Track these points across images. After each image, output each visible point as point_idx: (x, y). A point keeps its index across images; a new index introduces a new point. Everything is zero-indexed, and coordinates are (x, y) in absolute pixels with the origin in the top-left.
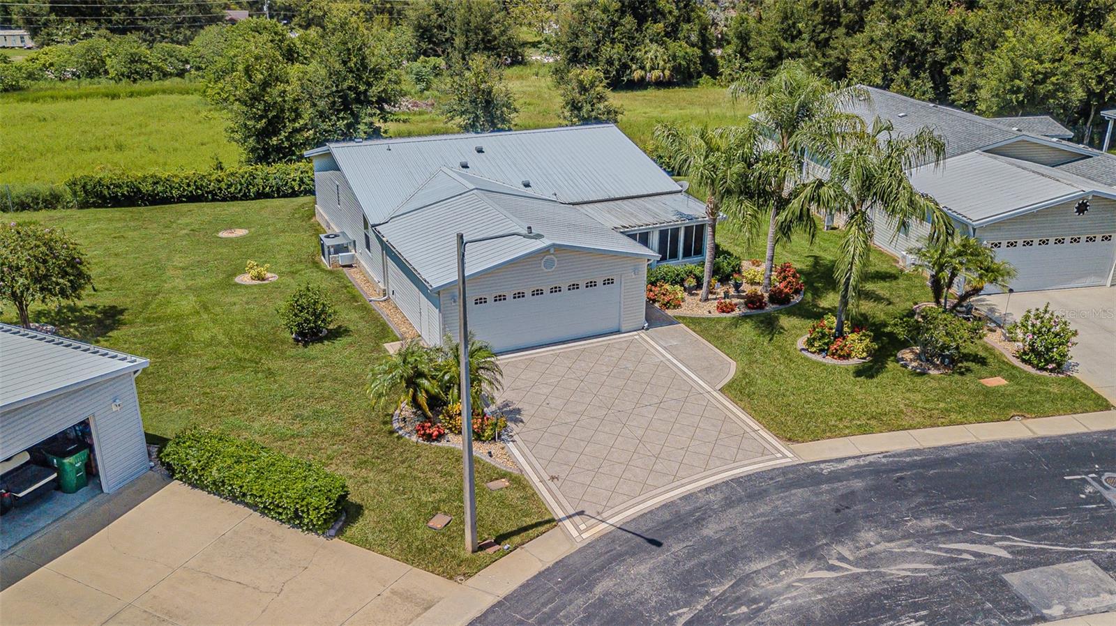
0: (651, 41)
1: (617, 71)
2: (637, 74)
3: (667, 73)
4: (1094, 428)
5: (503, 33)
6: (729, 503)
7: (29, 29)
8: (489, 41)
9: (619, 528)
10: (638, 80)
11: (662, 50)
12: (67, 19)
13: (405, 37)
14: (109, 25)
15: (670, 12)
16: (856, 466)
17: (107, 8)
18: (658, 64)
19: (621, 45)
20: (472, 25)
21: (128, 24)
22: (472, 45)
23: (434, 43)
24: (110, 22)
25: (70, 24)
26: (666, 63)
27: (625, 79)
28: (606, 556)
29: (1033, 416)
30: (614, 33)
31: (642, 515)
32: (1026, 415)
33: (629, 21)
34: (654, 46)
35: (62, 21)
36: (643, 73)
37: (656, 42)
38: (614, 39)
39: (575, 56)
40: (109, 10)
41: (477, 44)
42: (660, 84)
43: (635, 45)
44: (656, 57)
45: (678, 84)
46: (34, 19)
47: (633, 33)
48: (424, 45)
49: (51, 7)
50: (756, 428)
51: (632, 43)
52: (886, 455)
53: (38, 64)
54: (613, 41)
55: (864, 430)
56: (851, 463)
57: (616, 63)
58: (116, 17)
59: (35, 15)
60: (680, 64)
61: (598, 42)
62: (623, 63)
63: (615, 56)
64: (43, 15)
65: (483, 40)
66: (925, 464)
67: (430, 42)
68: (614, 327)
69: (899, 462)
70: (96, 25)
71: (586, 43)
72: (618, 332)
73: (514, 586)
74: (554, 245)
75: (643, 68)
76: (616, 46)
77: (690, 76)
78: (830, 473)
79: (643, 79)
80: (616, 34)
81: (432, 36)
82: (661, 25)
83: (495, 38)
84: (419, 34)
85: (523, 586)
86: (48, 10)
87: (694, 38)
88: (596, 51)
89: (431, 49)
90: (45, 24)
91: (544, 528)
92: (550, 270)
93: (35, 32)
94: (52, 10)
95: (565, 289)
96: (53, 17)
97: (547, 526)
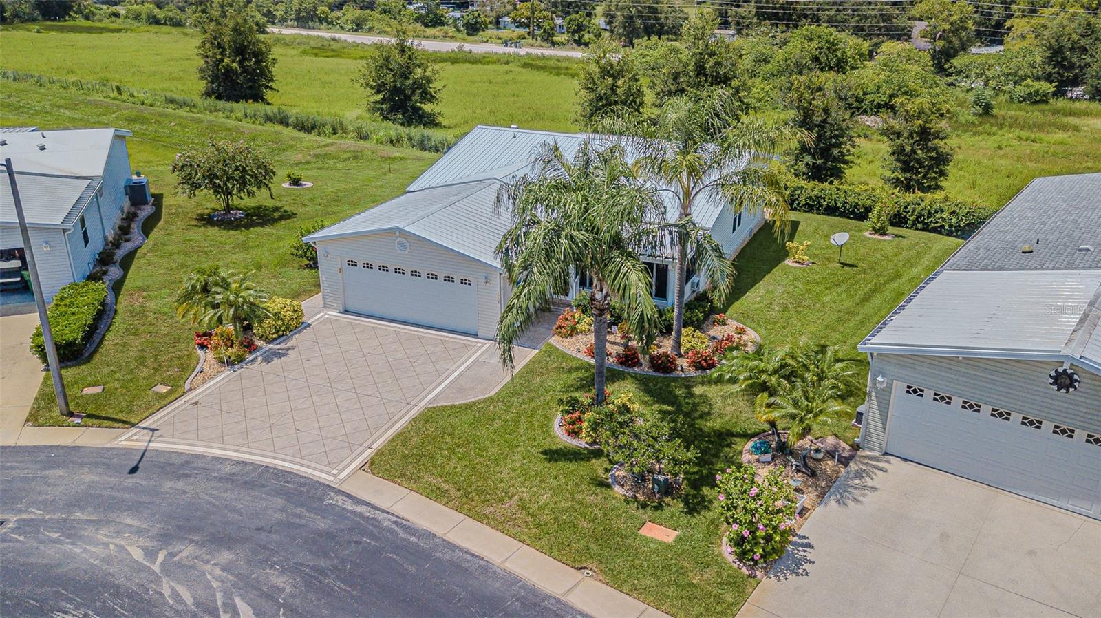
7: (736, 29)
9: (145, 451)
12: (763, 23)
16: (358, 514)
17: (797, 14)
25: (765, 26)
29: (607, 580)
31: (171, 452)
32: (600, 576)
35: (760, 24)
46: (742, 21)
49: (756, 12)
50: (376, 445)
52: (400, 521)
56: (361, 509)
59: (743, 18)
64: (749, 18)
68: (472, 328)
69: (394, 532)
70: (784, 28)
72: (476, 336)
78: (330, 505)
86: (754, 13)
90: (748, 26)
91: (117, 425)
92: (403, 252)
93: (739, 32)
94: (757, 14)
95: (424, 276)
96: (755, 20)
97: (121, 425)
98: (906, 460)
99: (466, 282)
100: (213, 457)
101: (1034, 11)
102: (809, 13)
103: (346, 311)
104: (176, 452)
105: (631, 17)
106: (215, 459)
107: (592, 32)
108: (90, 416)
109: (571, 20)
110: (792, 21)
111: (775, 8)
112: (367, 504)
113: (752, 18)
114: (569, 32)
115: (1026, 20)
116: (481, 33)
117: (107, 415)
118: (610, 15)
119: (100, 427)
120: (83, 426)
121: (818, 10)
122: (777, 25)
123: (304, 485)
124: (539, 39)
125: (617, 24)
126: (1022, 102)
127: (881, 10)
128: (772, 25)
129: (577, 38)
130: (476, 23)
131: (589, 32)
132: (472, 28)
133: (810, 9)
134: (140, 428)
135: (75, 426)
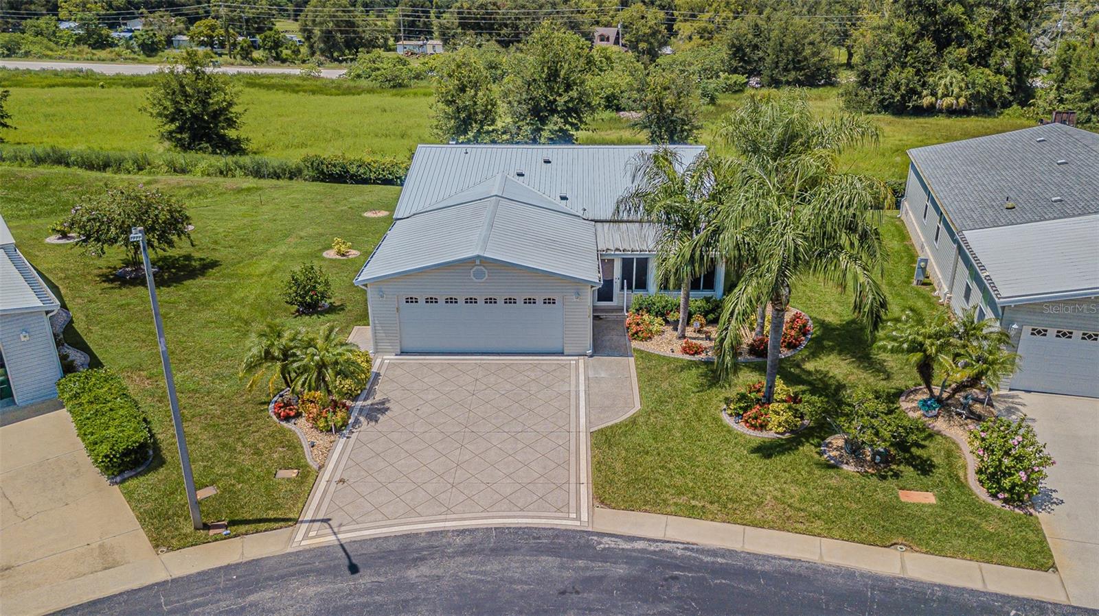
0: (951, 67)
1: (903, 96)
2: (927, 101)
3: (962, 101)
4: (992, 588)
5: (815, 54)
6: (466, 551)
7: (442, 40)
8: (799, 62)
9: (342, 545)
10: (927, 106)
11: (959, 76)
12: (468, 32)
13: (719, 55)
14: (498, 38)
15: (980, 37)
16: (643, 551)
17: (498, 24)
18: (953, 91)
19: (911, 69)
20: (785, 46)
21: (512, 37)
22: (781, 65)
23: (745, 62)
24: (499, 35)
25: (470, 36)
26: (962, 90)
27: (910, 104)
28: (298, 568)
29: (924, 550)
30: (906, 57)
31: (375, 539)
32: (914, 548)
33: (927, 45)
34: (953, 72)
35: (465, 34)
36: (934, 99)
37: (956, 68)
38: (906, 63)
39: (866, 79)
40: (500, 25)
41: (787, 65)
42: (951, 112)
43: (929, 70)
44: (951, 84)
45: (976, 114)
46: (447, 31)
47: (928, 58)
48: (735, 63)
49: (459, 23)
50: (583, 479)
51: (926, 67)
52: (688, 546)
53: (426, 68)
54: (904, 65)
55: (693, 512)
56: (639, 545)
57: (903, 88)
58: (504, 31)
59: (448, 28)
60: (978, 92)
61: (888, 66)
62: (911, 89)
63: (903, 81)
64: (453, 29)
65: (793, 60)
66: (723, 571)
67: (742, 59)
68: (557, 347)
69: (695, 558)
70: (488, 37)
71: (876, 65)
72: (562, 354)
73: (194, 571)
74: (478, 256)
75: (934, 94)
76: (906, 71)
77: (993, 105)
78: (604, 549)
79: (932, 106)
80: (909, 58)
81: (745, 55)
82: (965, 50)
83: (806, 59)
84: (731, 52)
85: (199, 574)
86: (457, 24)
87: (1009, 65)
88: (884, 75)
89: (742, 67)
90: (453, 36)
91: (277, 525)
92: (480, 281)
93: (445, 42)
94: (460, 24)
95: (501, 302)
96: (459, 30)
97: (282, 524)
98: (1030, 392)
99: (550, 301)
100: (428, 533)
101: (694, 16)
102: (508, 22)
103: (403, 353)
104: (380, 538)
105: (330, 32)
106: (432, 534)
107: (290, 48)
108: (233, 523)
109: (266, 37)
110: (494, 29)
111: (477, 19)
112: (640, 539)
113: (457, 29)
114: (265, 49)
115: (688, 24)
116: (160, 53)
117: (255, 517)
118: (307, 30)
119: (257, 532)
120: (235, 536)
121: (516, 19)
122: (481, 34)
123: (557, 536)
124: (238, 57)
125: (316, 39)
126: (724, 92)
127: (569, 18)
128: (476, 34)
129: (274, 55)
130: (153, 42)
131: (287, 48)
132: (149, 49)
133: (509, 18)
134: (306, 522)
135: (225, 539)
